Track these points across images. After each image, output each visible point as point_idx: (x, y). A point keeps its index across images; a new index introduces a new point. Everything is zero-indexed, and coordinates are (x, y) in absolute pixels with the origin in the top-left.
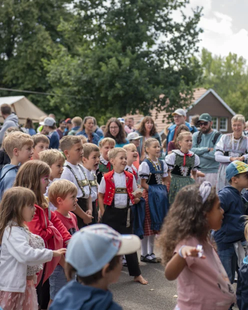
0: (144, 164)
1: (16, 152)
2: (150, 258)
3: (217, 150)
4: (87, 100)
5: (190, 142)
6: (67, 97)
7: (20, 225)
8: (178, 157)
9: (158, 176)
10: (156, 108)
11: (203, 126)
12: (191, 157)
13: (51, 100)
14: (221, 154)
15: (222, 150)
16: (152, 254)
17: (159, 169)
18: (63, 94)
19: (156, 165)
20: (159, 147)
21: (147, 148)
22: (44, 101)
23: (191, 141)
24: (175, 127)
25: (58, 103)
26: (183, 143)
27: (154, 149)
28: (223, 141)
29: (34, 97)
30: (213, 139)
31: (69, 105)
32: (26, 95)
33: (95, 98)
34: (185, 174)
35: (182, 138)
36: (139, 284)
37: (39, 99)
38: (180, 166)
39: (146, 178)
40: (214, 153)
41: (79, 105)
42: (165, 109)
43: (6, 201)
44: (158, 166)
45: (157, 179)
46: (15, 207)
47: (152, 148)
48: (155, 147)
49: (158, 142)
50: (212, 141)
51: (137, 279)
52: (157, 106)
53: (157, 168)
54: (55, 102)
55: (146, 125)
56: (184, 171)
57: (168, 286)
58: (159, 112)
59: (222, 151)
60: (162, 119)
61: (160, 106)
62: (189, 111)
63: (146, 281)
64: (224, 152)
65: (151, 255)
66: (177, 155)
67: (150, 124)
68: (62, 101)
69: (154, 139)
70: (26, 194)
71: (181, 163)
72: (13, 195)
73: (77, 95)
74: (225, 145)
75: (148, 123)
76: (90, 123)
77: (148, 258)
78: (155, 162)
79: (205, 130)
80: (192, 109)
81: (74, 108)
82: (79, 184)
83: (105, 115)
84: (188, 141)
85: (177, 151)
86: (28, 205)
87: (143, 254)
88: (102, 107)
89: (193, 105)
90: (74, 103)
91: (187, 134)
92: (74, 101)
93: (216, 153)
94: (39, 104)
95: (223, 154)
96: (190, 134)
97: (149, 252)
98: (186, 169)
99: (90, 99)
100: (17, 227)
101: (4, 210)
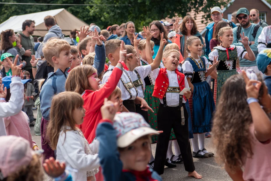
0: (187, 63)
1: (55, 60)
2: (202, 154)
3: (260, 43)
4: (125, 7)
5: (231, 37)
6: (106, 6)
7: (73, 129)
8: (221, 52)
9: (201, 74)
10: (194, 9)
11: (243, 19)
12: (233, 50)
13: (91, 10)
14: (263, 47)
15: (265, 42)
16: (204, 149)
17: (201, 67)
18: (102, 4)
19: (199, 63)
20: (200, 45)
21: (189, 46)
22: (83, 12)
23: (232, 35)
24: (213, 25)
25: (97, 12)
26: (224, 39)
27: (195, 47)
28: (265, 33)
29: (73, 8)
30: (252, 32)
31: (108, 13)
32: (66, 7)
33: (133, 4)
34: (231, 68)
35: (222, 33)
36: (193, 179)
37: (78, 10)
38: (224, 61)
39: (190, 76)
40: (257, 47)
41: (118, 13)
42: (203, 9)
43: (55, 108)
44: (200, 64)
45: (200, 77)
46: (65, 112)
47: (194, 46)
48: (197, 45)
49: (200, 40)
50: (252, 34)
51: (192, 175)
52: (195, 7)
53: (200, 66)
54: (94, 12)
55: (187, 24)
56: (229, 65)
57: (223, 179)
58: (198, 13)
59: (264, 44)
60: (201, 20)
61: (198, 7)
62: (227, 8)
63: (200, 176)
64: (266, 44)
65: (202, 151)
66: (219, 51)
67: (190, 24)
68: (102, 10)
69: (196, 37)
70: (73, 97)
71: (224, 58)
72: (61, 100)
73: (115, 4)
74: (267, 38)
75: (188, 23)
76: (130, 27)
77: (199, 153)
78: (197, 60)
79: (245, 23)
80: (230, 7)
81: (113, 16)
82: (125, 86)
83: (145, 20)
84: (228, 36)
85: (219, 47)
86: (77, 108)
87: (195, 150)
88: (140, 12)
89: (231, 3)
90: (113, 11)
91: (227, 29)
92: (113, 9)
93: (259, 46)
94: (79, 15)
95: (266, 46)
96: (230, 29)
97: (200, 148)
98: (231, 63)
99: (129, 6)
100: (71, 131)
101: (56, 116)
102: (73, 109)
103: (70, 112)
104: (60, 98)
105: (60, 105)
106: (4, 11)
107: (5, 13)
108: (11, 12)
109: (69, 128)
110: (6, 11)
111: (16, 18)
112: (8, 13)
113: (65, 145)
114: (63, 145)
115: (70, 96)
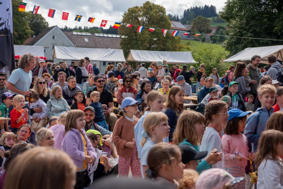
100: (271, 160)
101: (263, 147)
102: (277, 144)
103: (275, 146)
104: (268, 134)
105: (267, 139)
106: (243, 41)
107: (243, 43)
108: (248, 42)
109: (271, 157)
110: (244, 41)
111: (250, 49)
112: (245, 42)
113: (265, 170)
114: (263, 169)
115: (276, 133)
